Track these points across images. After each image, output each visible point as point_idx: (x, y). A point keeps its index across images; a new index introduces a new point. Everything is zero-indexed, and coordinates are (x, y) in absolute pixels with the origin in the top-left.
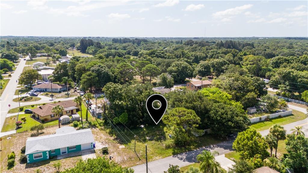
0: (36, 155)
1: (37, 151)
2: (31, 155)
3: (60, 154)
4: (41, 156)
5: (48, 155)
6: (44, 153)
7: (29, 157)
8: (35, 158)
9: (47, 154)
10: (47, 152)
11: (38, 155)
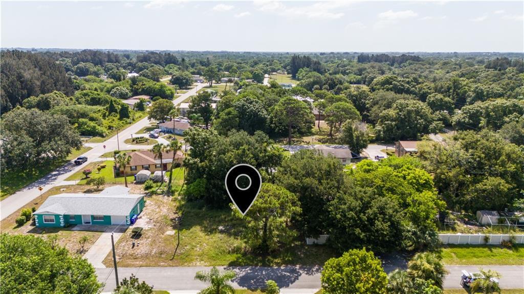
0: (48, 218)
1: (48, 212)
2: (40, 216)
3: (82, 223)
4: (52, 221)
5: (62, 221)
6: (57, 216)
7: (38, 218)
8: (45, 221)
9: (60, 219)
10: (60, 216)
11: (49, 218)
